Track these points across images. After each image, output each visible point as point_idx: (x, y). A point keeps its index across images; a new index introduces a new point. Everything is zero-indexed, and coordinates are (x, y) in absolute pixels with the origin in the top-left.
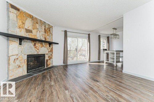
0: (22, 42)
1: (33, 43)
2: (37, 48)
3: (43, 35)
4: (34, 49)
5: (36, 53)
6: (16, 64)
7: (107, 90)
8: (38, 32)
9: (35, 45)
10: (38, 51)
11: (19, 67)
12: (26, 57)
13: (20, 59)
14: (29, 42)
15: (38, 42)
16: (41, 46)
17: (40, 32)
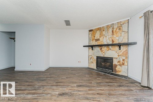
0: (93, 48)
1: (100, 48)
2: (103, 51)
3: (110, 39)
4: (100, 52)
5: (102, 56)
6: (91, 61)
7: (46, 92)
8: (105, 37)
9: (101, 49)
10: (104, 54)
11: (92, 62)
12: (95, 58)
13: (92, 58)
14: (97, 47)
15: (104, 46)
16: (107, 49)
17: (106, 37)
